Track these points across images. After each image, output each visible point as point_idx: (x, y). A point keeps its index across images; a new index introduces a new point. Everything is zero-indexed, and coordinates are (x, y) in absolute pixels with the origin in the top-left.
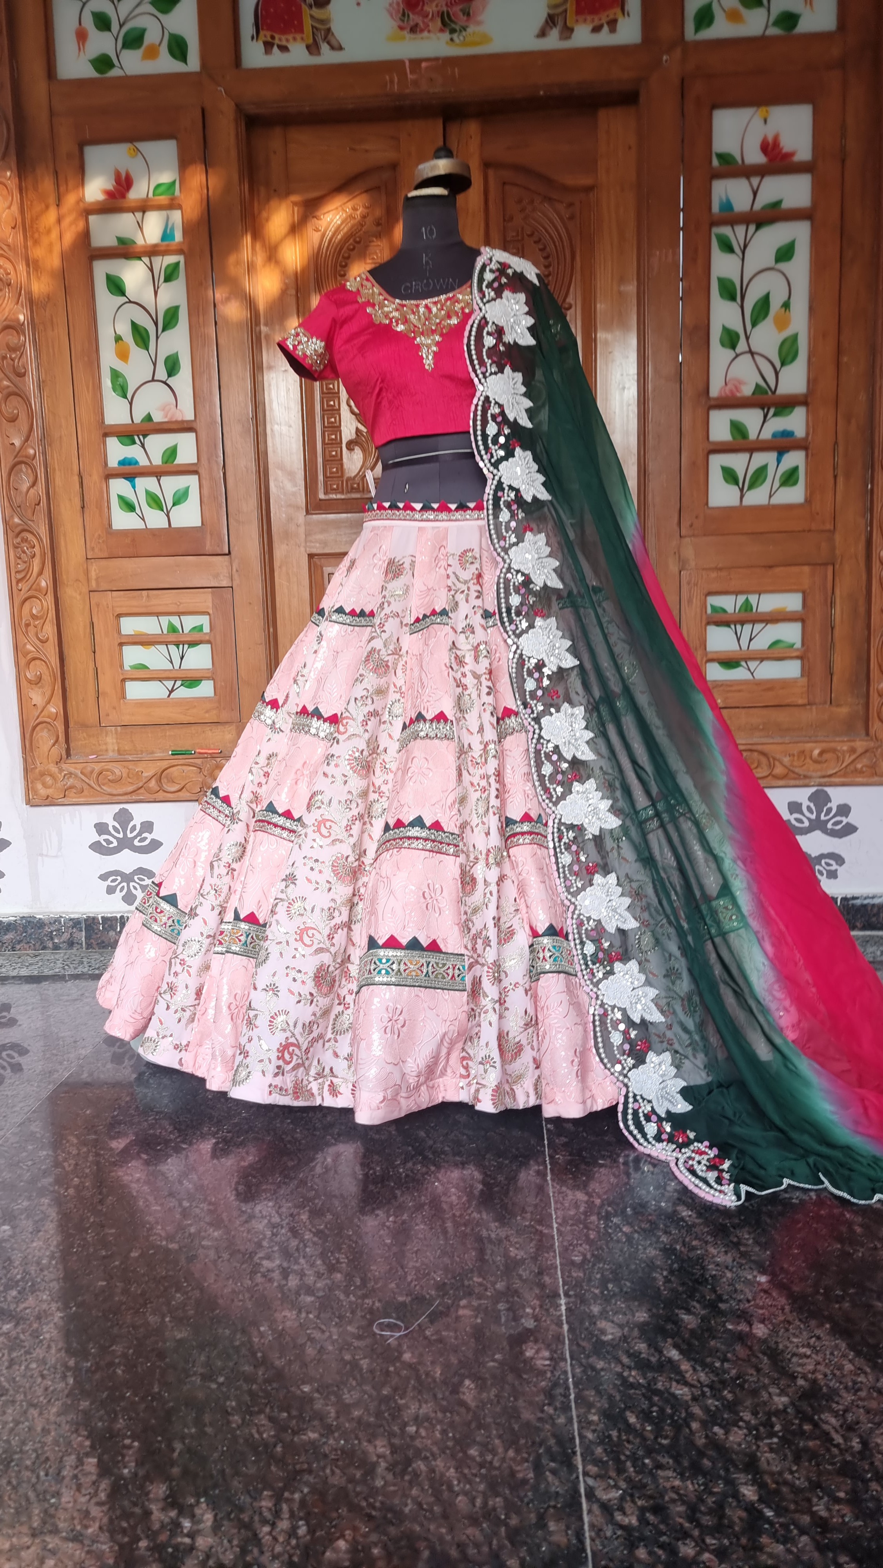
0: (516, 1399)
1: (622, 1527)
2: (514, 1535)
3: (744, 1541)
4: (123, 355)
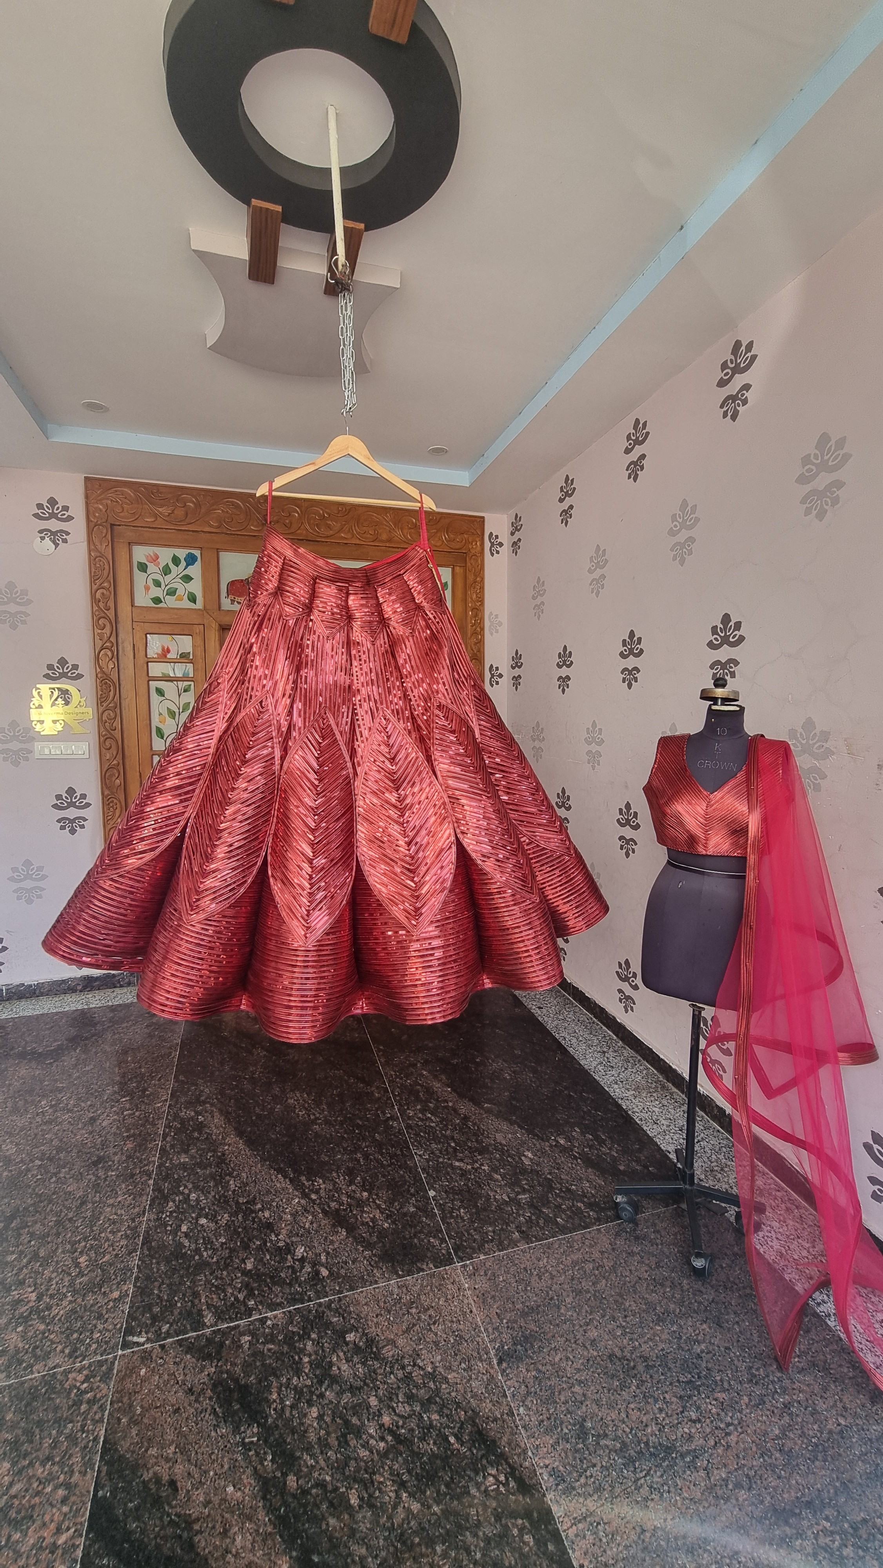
4: (163, 722)
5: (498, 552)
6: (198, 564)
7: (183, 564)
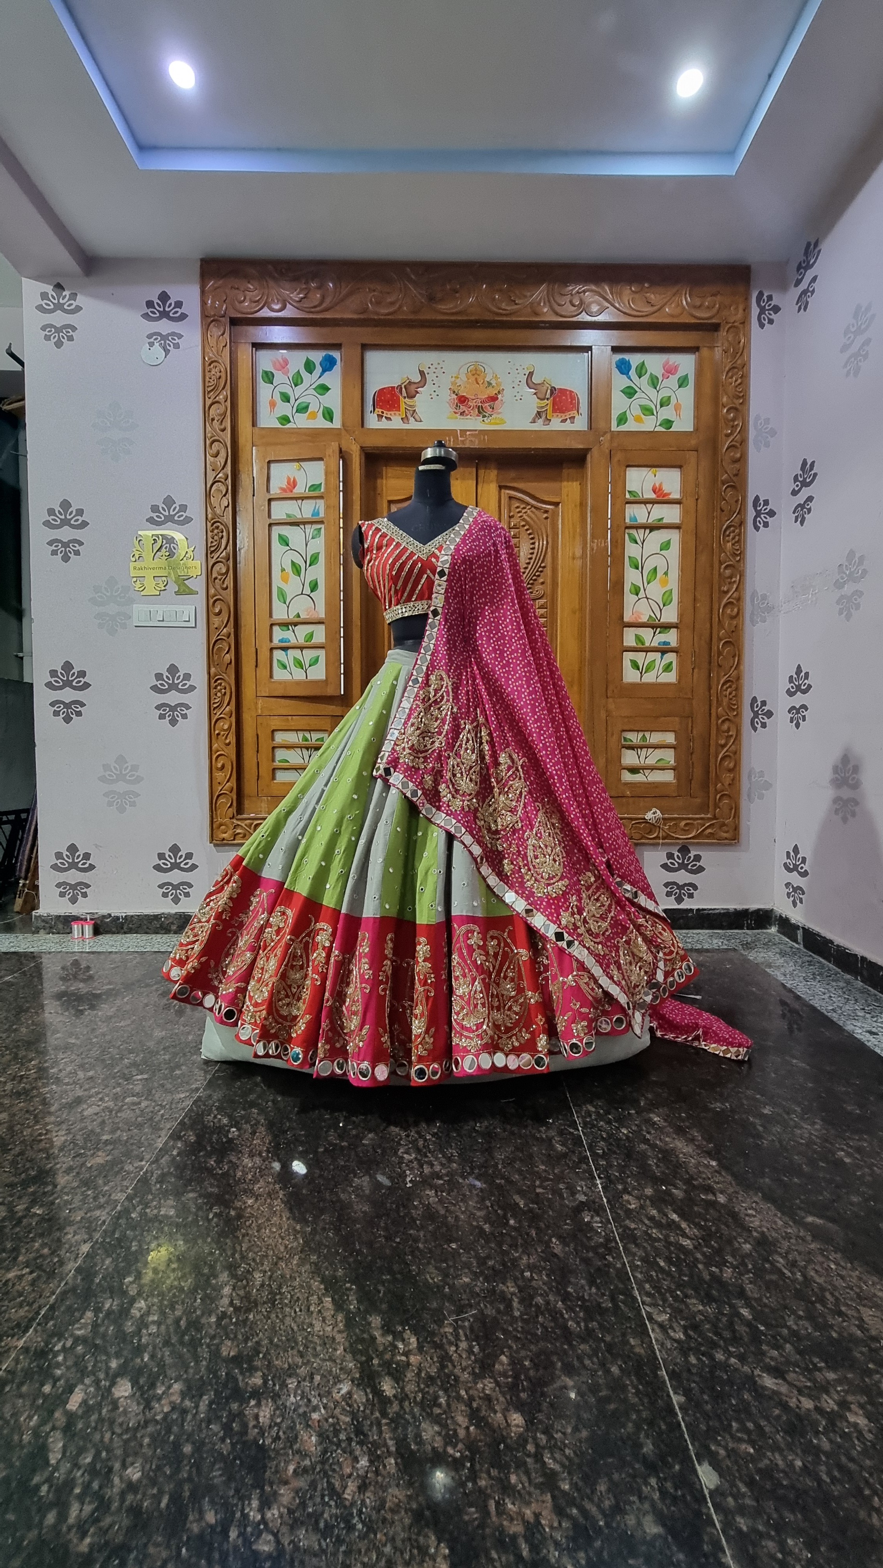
0: (588, 1252)
1: (675, 1341)
2: (610, 1347)
3: (753, 1349)
4: (285, 580)
5: (771, 322)
6: (338, 368)
7: (319, 369)
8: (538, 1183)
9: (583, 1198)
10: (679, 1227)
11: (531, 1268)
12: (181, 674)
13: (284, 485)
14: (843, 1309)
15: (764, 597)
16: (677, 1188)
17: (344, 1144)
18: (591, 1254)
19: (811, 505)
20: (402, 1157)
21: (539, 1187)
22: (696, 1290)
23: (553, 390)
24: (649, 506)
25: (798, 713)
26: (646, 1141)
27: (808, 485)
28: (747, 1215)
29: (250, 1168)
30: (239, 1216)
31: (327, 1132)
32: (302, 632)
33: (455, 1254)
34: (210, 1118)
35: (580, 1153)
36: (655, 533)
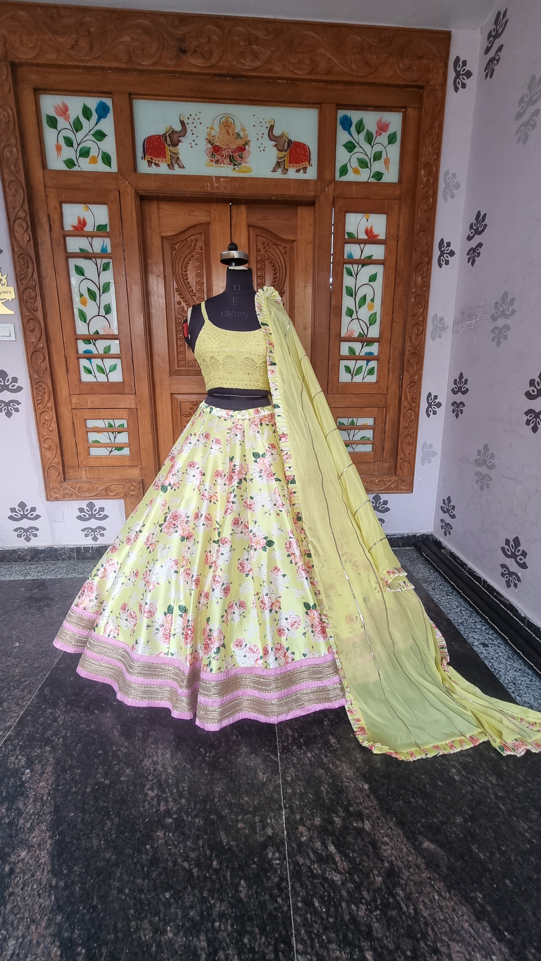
4: (84, 303)
5: (464, 86)
6: (110, 116)
7: (95, 117)
8: (240, 817)
9: (270, 832)
10: (333, 859)
11: (222, 916)
12: (10, 377)
13: (75, 223)
14: (439, 945)
15: (442, 319)
16: (338, 816)
17: (107, 782)
18: (267, 897)
19: (481, 250)
20: (147, 794)
21: (241, 821)
22: (337, 932)
23: (290, 142)
24: (362, 246)
25: (458, 407)
26: (321, 765)
27: (480, 233)
28: (383, 843)
29: (31, 815)
30: (12, 871)
31: (97, 769)
32: (101, 345)
33: (167, 904)
34: (13, 759)
35: (276, 781)
36: (366, 268)
